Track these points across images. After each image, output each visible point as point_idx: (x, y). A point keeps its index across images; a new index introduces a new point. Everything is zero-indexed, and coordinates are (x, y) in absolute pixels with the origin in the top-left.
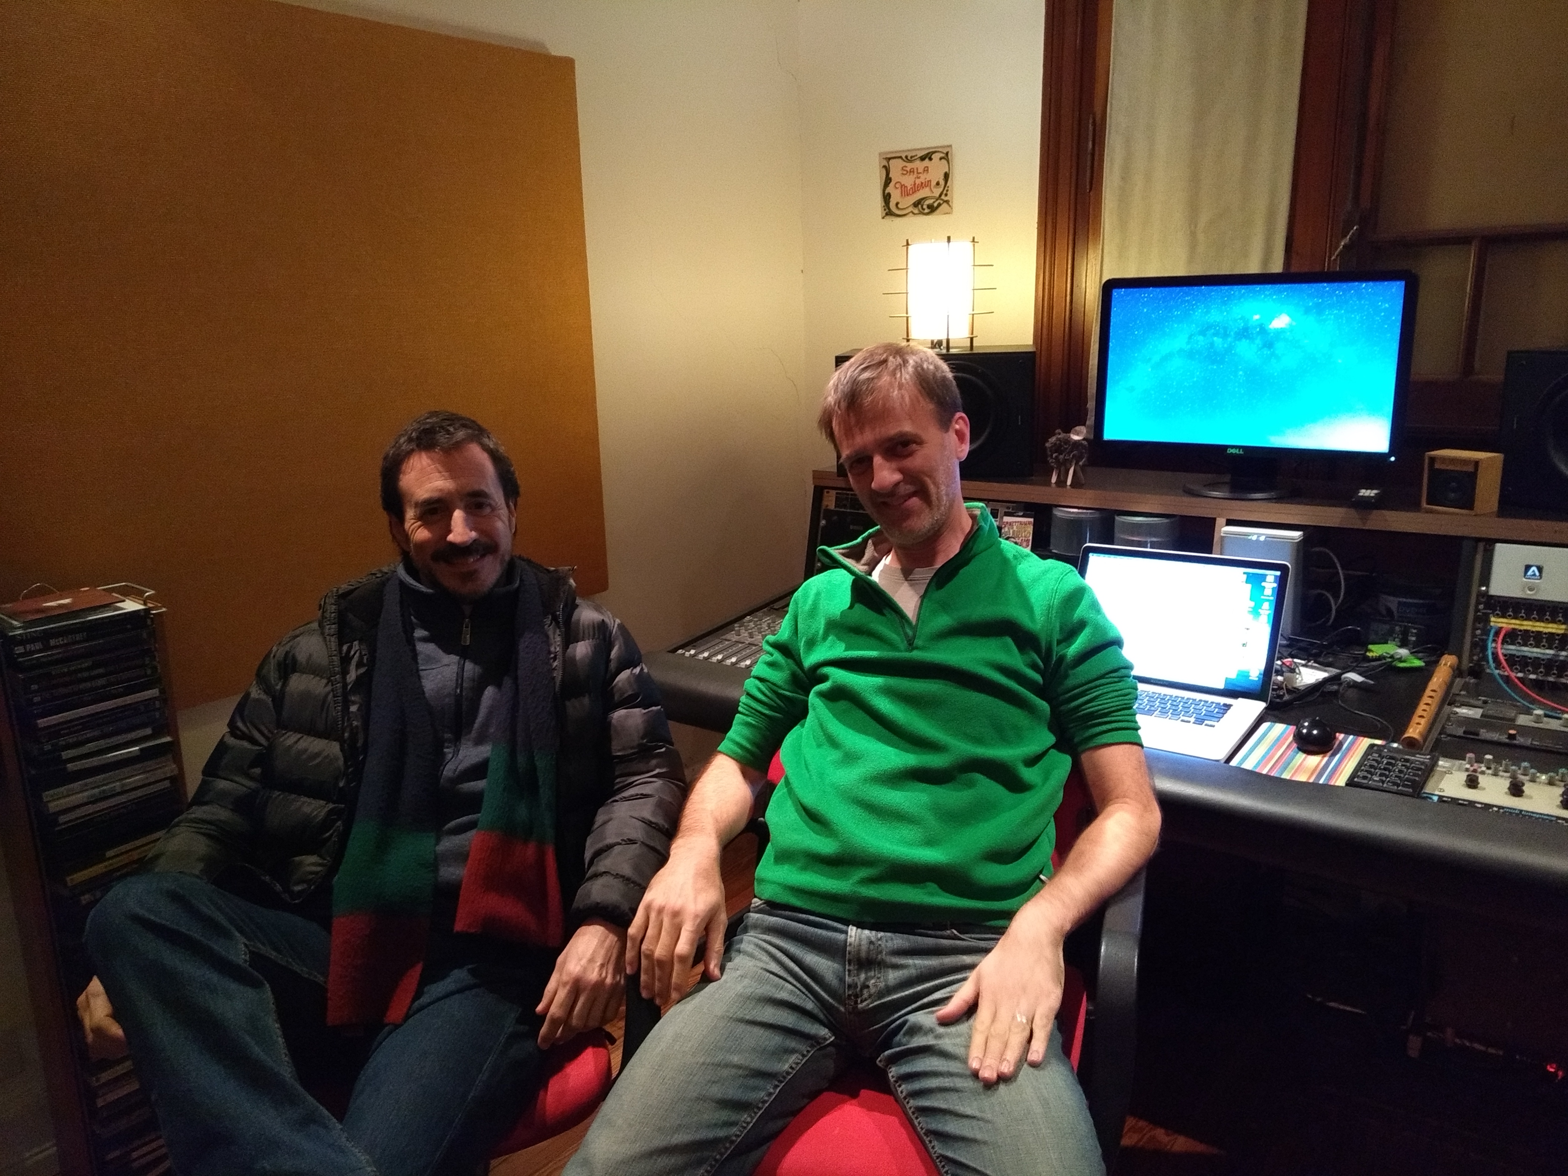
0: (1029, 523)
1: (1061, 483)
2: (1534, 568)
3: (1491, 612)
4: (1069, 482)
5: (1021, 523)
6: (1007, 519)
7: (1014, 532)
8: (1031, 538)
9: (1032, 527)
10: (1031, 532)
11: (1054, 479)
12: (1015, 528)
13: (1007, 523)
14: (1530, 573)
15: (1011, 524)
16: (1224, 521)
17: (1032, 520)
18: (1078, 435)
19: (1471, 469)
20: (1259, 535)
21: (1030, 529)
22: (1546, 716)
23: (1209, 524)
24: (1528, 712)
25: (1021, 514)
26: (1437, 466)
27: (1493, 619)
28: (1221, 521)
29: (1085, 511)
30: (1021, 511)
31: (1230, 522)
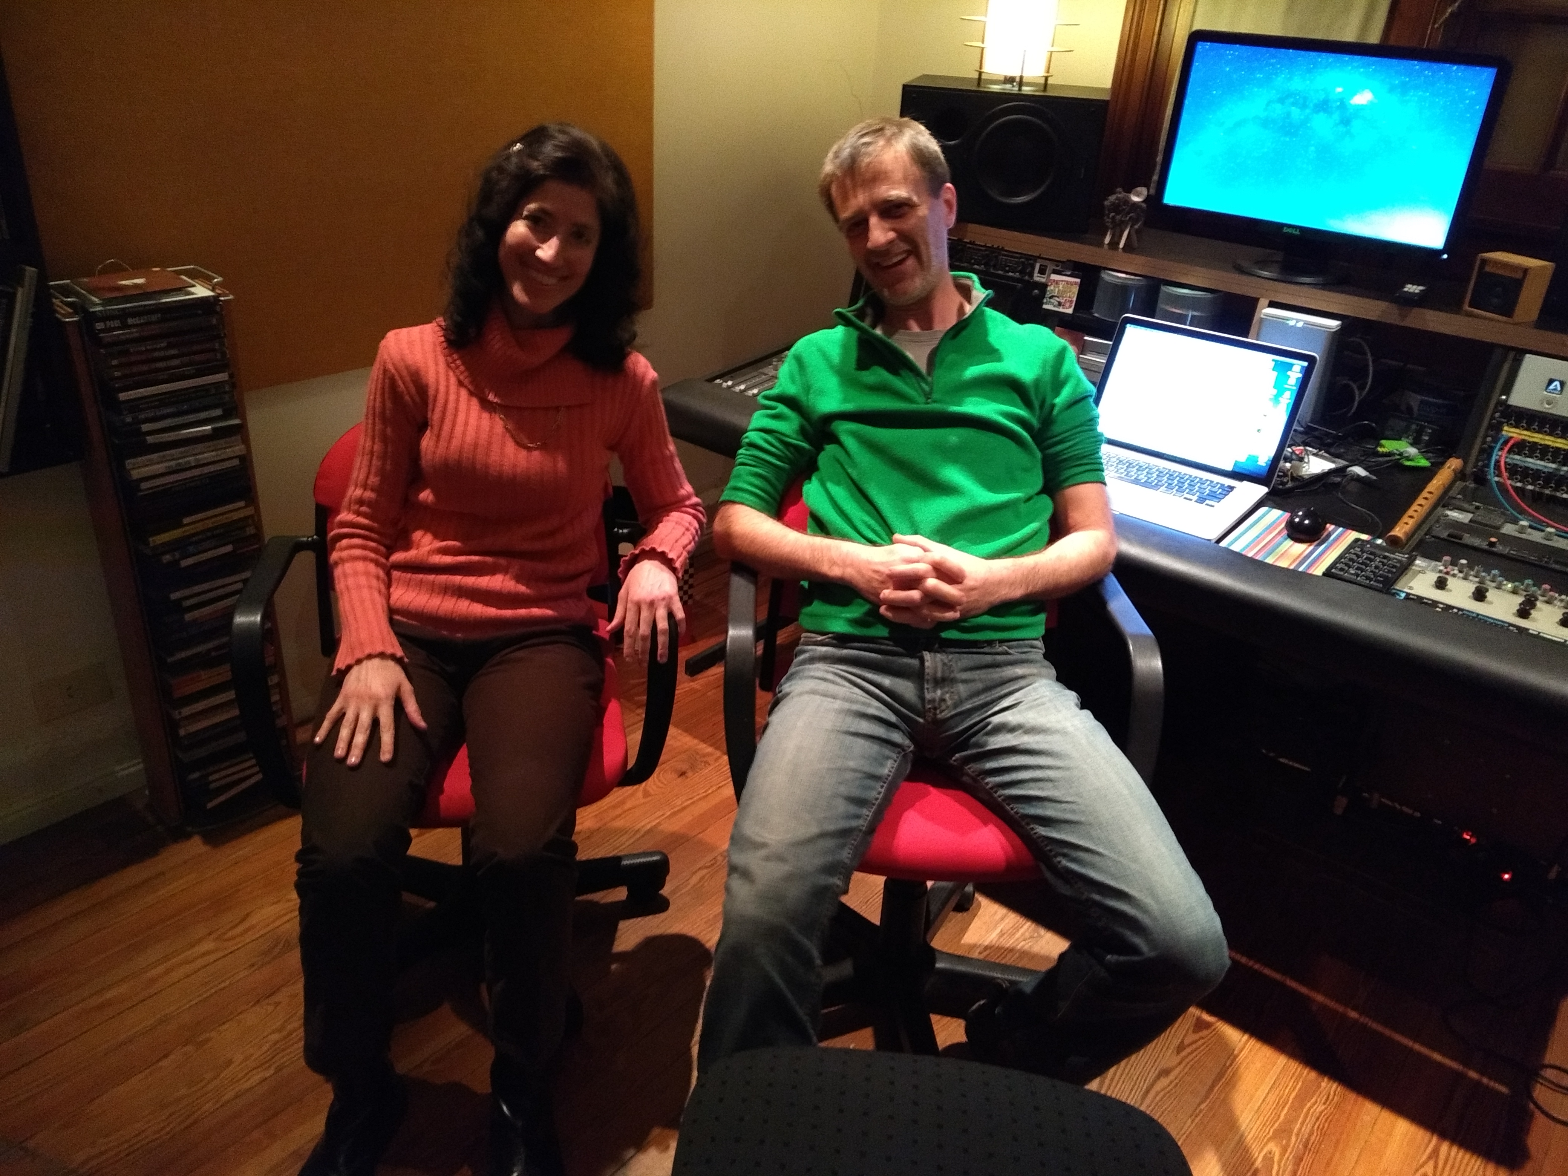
0: (1076, 283)
1: (1114, 244)
2: (1557, 383)
3: (1505, 420)
4: (1121, 245)
5: (1067, 282)
6: (1054, 277)
7: (1059, 290)
8: (1075, 299)
9: (1078, 288)
10: (1076, 293)
11: (1107, 240)
12: (1061, 286)
13: (1054, 281)
14: (1552, 387)
15: (1057, 282)
16: (1267, 302)
17: (1078, 280)
18: (1138, 196)
19: (1519, 275)
20: (1298, 321)
21: (1075, 290)
22: (1531, 527)
23: (1252, 304)
24: (1515, 521)
25: (1069, 273)
26: (1488, 269)
27: (1506, 428)
28: (1263, 302)
29: (1132, 277)
30: (1069, 270)
31: (1273, 304)
